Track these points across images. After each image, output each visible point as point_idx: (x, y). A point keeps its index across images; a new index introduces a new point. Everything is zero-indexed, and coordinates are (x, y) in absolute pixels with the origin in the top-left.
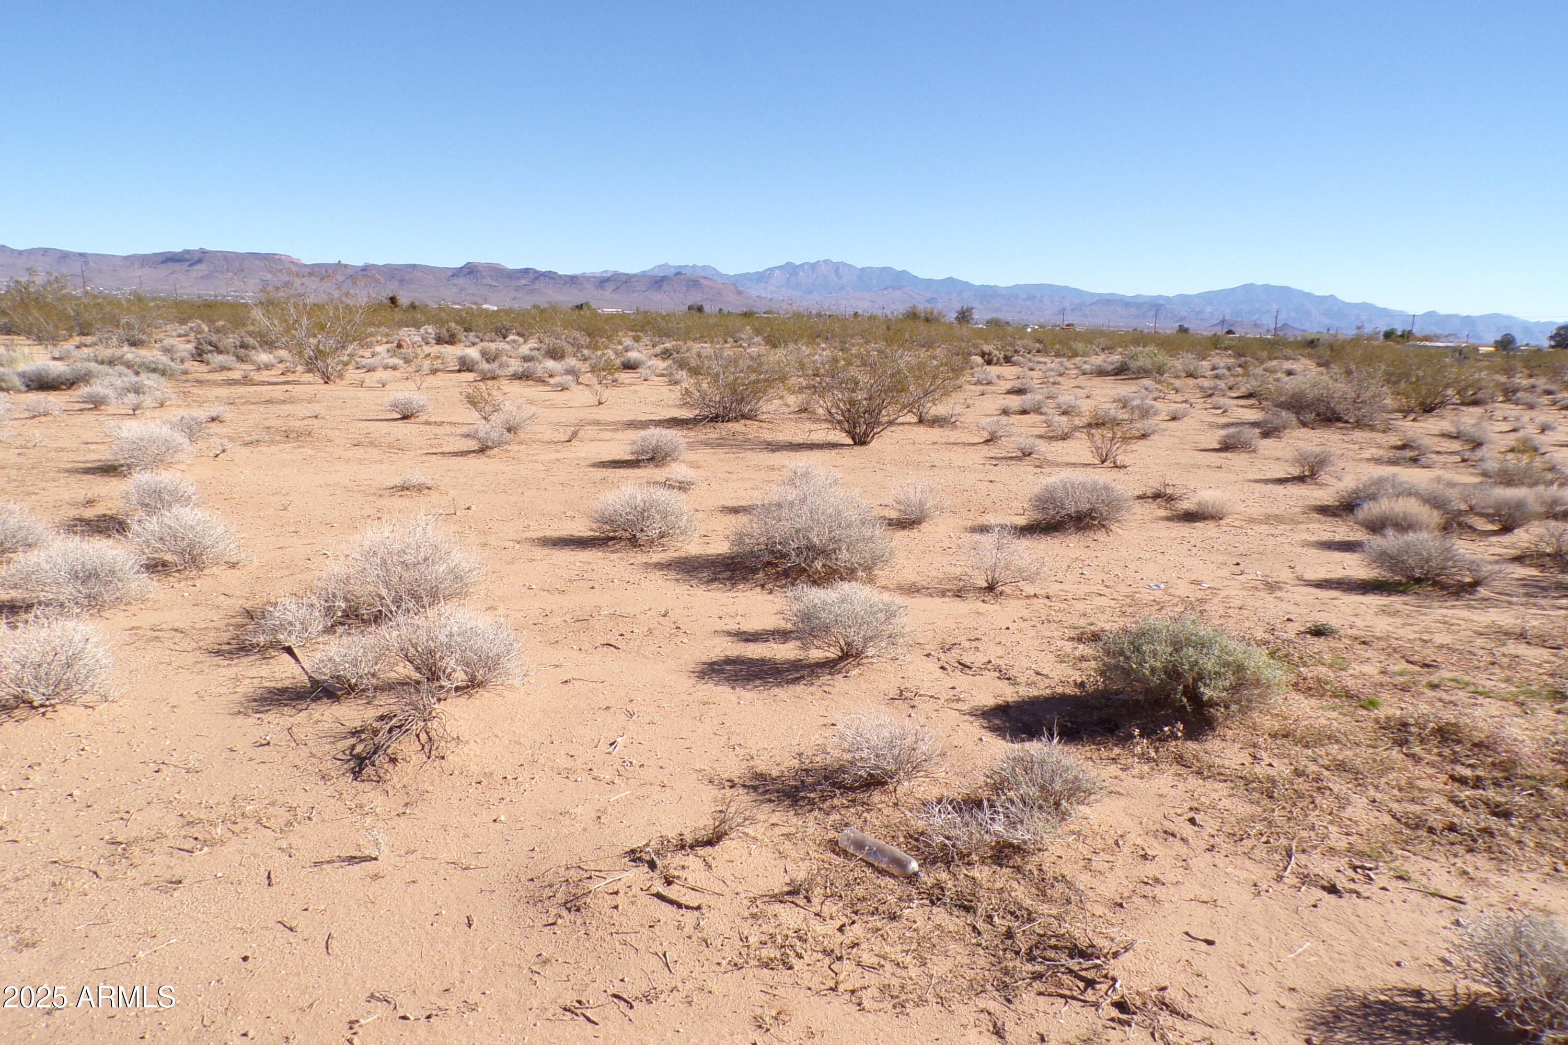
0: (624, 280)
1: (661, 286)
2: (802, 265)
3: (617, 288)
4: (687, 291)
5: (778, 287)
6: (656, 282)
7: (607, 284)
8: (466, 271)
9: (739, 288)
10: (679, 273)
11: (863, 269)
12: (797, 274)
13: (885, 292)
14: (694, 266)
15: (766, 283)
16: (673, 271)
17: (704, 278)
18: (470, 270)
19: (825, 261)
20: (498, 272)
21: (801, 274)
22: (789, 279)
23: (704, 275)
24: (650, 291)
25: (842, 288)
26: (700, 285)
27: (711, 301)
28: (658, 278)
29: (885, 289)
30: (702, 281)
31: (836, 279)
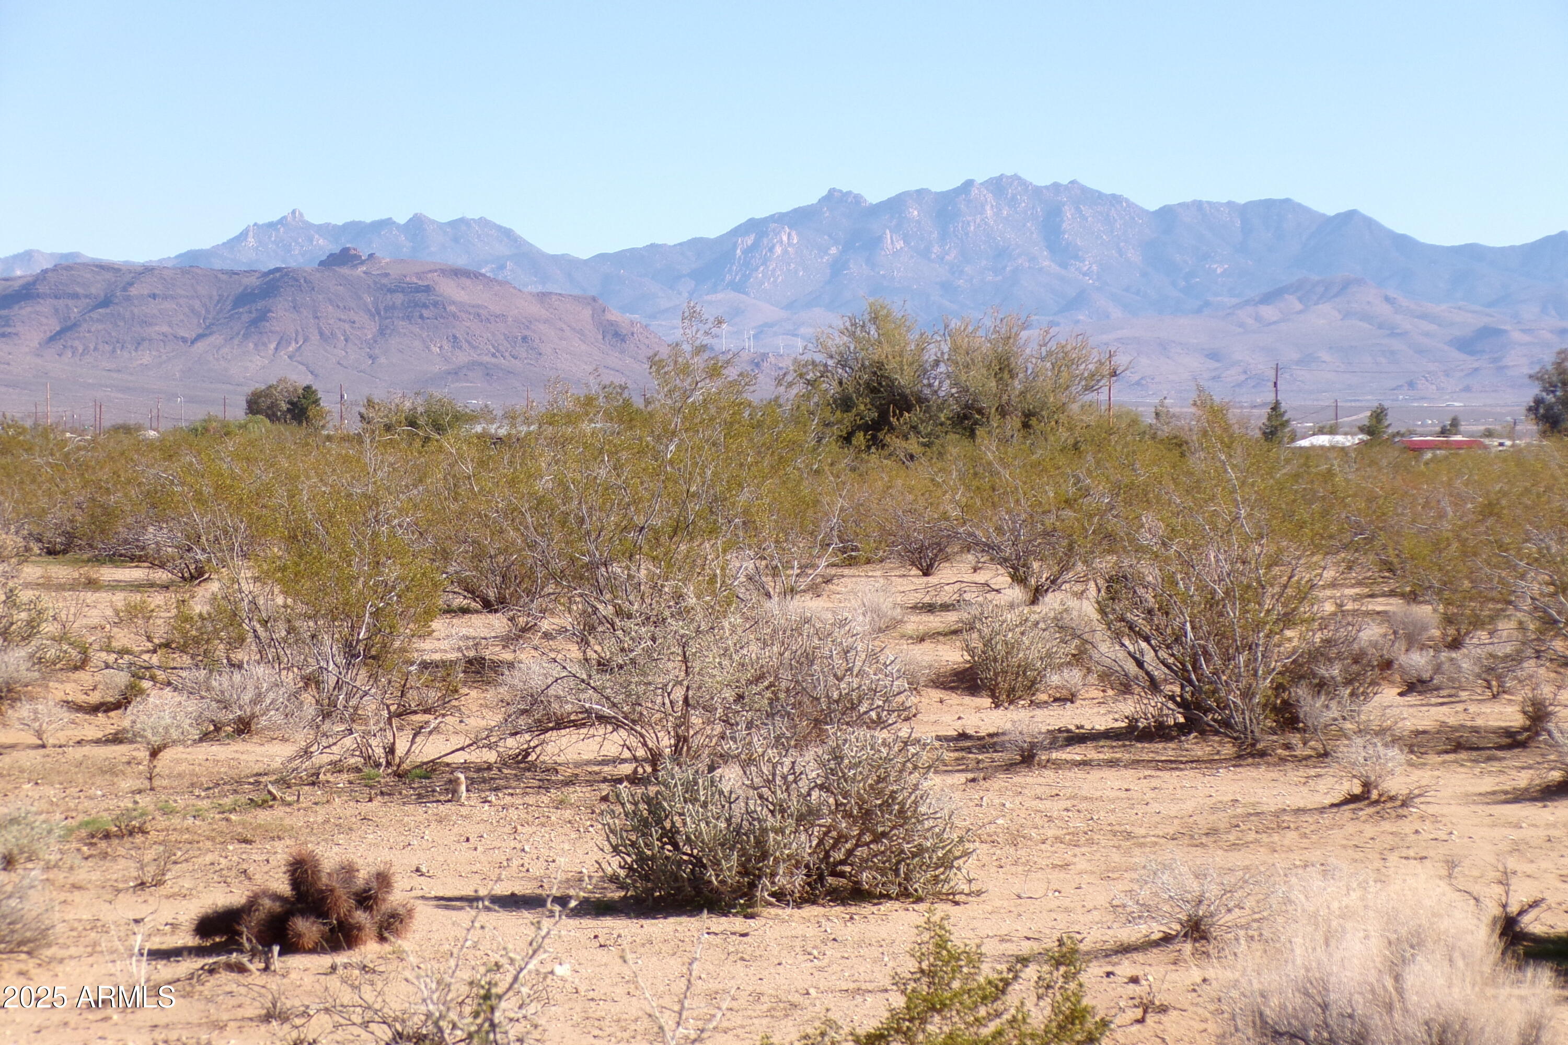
0: (98, 289)
1: (263, 316)
2: (895, 205)
3: (67, 329)
4: (382, 332)
5: (790, 306)
6: (245, 298)
7: (25, 310)
9: (614, 315)
10: (344, 258)
11: (1167, 214)
12: (875, 243)
13: (1268, 312)
14: (417, 224)
15: (739, 287)
16: (326, 246)
17: (457, 273)
19: (998, 185)
21: (892, 242)
22: (838, 267)
23: (461, 261)
24: (216, 339)
25: (1079, 300)
26: (439, 304)
27: (488, 372)
28: (253, 281)
29: (1267, 299)
30: (449, 289)
31: (1046, 262)
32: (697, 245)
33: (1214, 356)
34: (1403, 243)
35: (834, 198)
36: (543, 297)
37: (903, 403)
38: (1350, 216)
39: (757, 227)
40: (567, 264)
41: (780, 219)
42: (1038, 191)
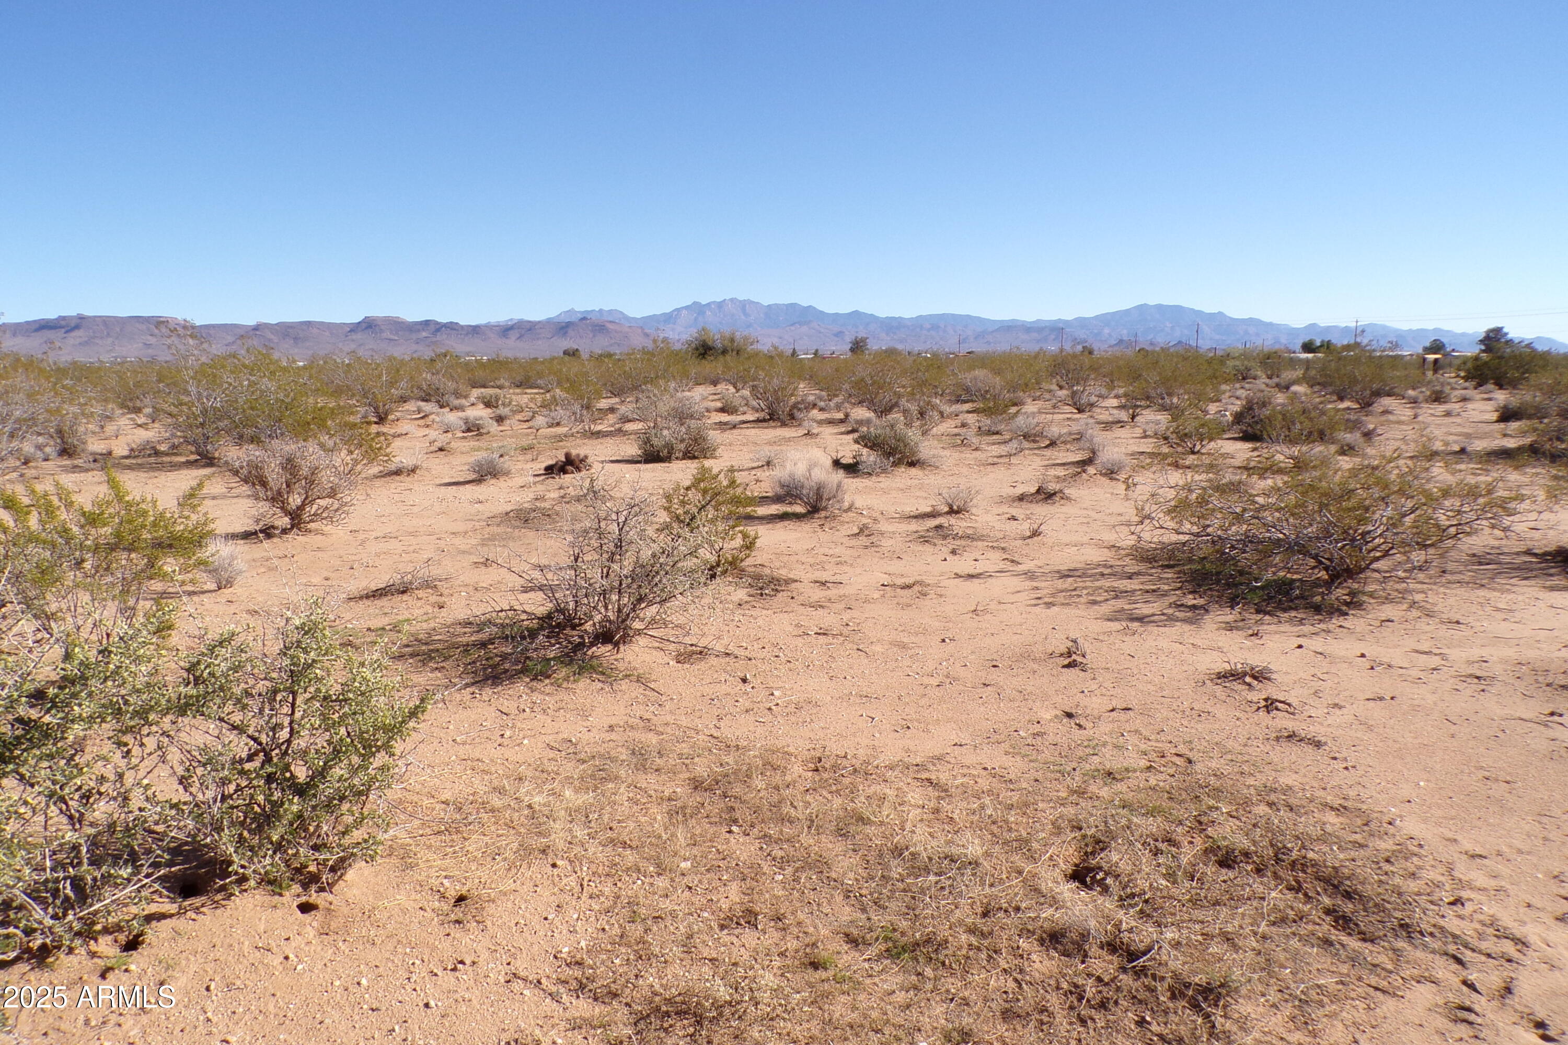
0: (528, 327)
1: (566, 333)
2: (709, 304)
3: (522, 336)
4: (594, 336)
5: (685, 328)
6: (562, 328)
7: (511, 332)
8: (364, 325)
9: (646, 331)
10: (584, 319)
11: (769, 306)
12: (704, 313)
13: (793, 328)
14: (601, 310)
15: (674, 324)
16: (580, 316)
17: (611, 322)
18: (368, 325)
19: (732, 300)
20: (398, 326)
21: (709, 313)
22: (696, 319)
23: (611, 319)
24: (556, 338)
25: (749, 326)
26: (607, 329)
27: (618, 344)
28: (564, 324)
29: (792, 325)
30: (609, 326)
31: (743, 317)
32: (664, 314)
33: (780, 338)
34: (821, 312)
35: (695, 303)
36: (630, 327)
37: (710, 349)
38: (810, 306)
39: (678, 310)
40: (635, 319)
41: (683, 308)
42: (740, 301)
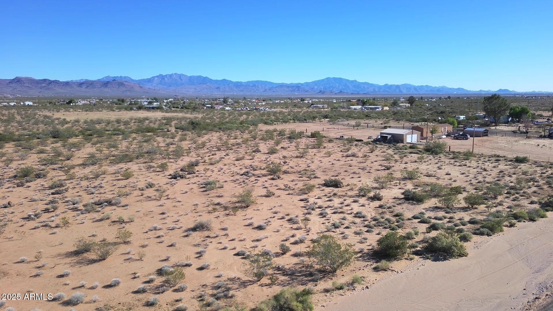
0: (90, 83)
1: (107, 85)
2: (166, 75)
3: (88, 87)
4: (119, 87)
5: (157, 84)
6: (105, 84)
7: (83, 85)
8: (16, 80)
9: (141, 85)
10: (114, 80)
11: (190, 77)
12: (164, 79)
13: (200, 85)
14: (121, 77)
15: (152, 83)
17: (125, 81)
18: (18, 81)
19: (175, 74)
20: (32, 81)
21: (166, 79)
22: (161, 81)
23: (126, 80)
24: (103, 87)
26: (124, 84)
27: (129, 91)
28: (106, 82)
29: (199, 84)
30: (125, 83)
31: (180, 81)
32: (148, 79)
33: (195, 89)
34: (211, 79)
35: (160, 75)
39: (153, 77)
40: (135, 80)
41: (155, 76)
42: (179, 74)
